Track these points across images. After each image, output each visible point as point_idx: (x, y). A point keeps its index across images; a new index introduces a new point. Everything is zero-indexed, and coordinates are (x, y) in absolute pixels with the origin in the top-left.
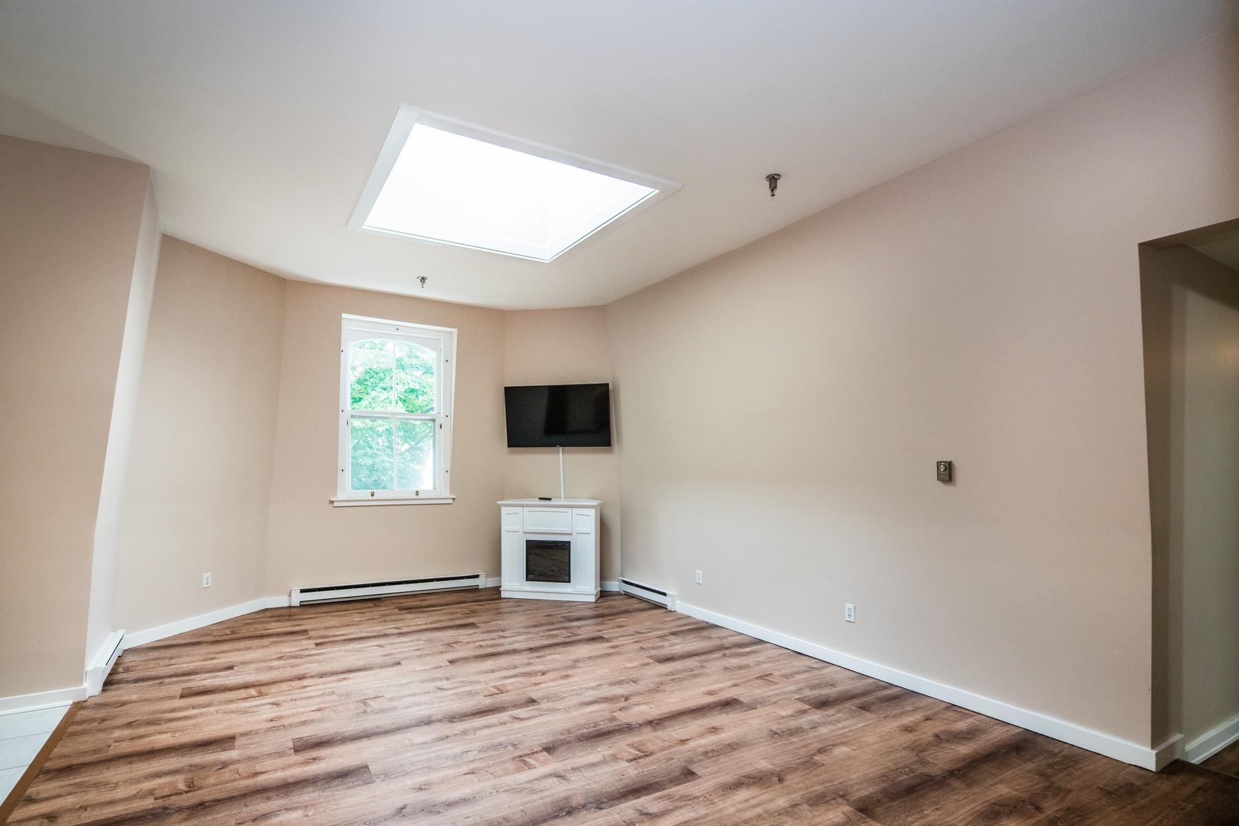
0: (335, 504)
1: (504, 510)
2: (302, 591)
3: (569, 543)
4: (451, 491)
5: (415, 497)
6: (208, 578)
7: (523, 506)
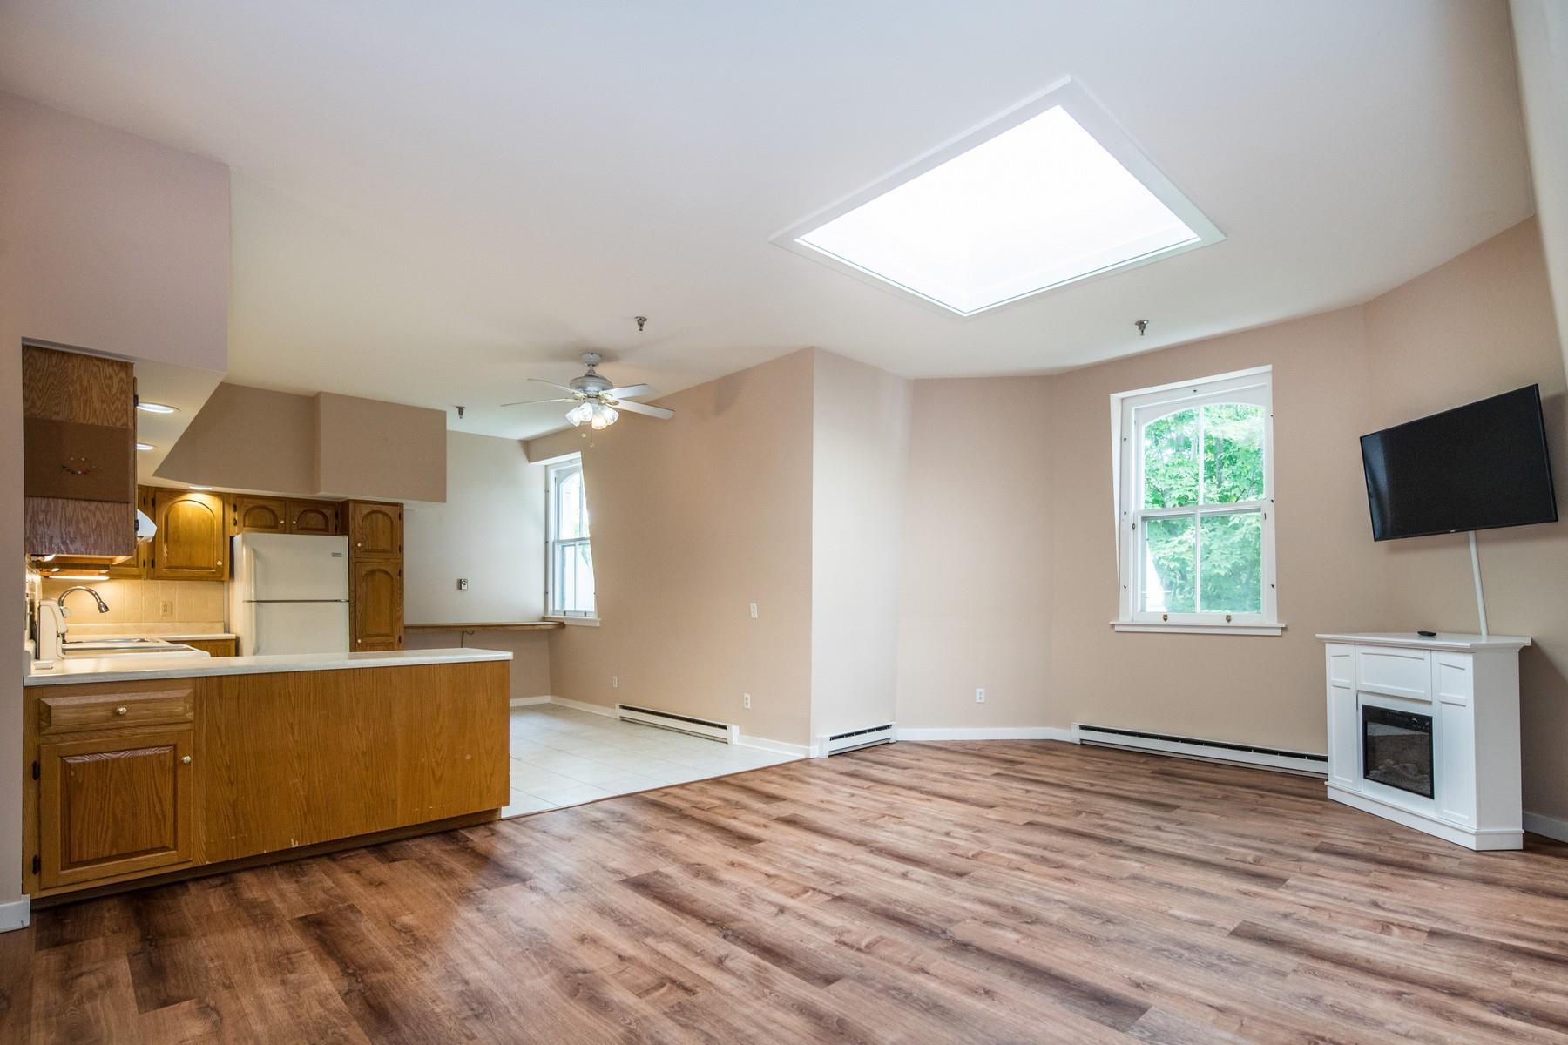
0: (1117, 629)
1: (1330, 649)
2: (1083, 728)
3: (1430, 719)
4: (1280, 618)
5: (1226, 623)
6: (981, 693)
7: (1354, 643)
